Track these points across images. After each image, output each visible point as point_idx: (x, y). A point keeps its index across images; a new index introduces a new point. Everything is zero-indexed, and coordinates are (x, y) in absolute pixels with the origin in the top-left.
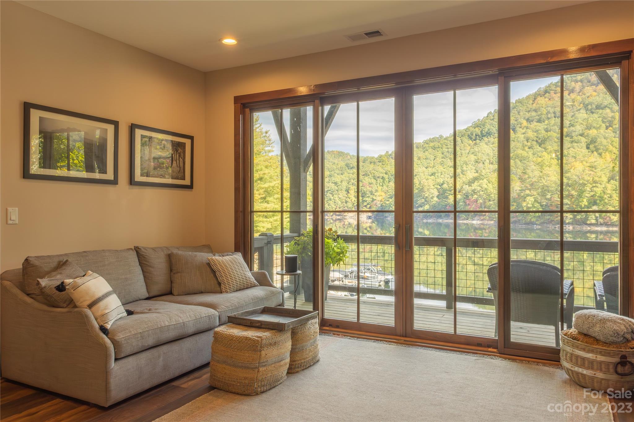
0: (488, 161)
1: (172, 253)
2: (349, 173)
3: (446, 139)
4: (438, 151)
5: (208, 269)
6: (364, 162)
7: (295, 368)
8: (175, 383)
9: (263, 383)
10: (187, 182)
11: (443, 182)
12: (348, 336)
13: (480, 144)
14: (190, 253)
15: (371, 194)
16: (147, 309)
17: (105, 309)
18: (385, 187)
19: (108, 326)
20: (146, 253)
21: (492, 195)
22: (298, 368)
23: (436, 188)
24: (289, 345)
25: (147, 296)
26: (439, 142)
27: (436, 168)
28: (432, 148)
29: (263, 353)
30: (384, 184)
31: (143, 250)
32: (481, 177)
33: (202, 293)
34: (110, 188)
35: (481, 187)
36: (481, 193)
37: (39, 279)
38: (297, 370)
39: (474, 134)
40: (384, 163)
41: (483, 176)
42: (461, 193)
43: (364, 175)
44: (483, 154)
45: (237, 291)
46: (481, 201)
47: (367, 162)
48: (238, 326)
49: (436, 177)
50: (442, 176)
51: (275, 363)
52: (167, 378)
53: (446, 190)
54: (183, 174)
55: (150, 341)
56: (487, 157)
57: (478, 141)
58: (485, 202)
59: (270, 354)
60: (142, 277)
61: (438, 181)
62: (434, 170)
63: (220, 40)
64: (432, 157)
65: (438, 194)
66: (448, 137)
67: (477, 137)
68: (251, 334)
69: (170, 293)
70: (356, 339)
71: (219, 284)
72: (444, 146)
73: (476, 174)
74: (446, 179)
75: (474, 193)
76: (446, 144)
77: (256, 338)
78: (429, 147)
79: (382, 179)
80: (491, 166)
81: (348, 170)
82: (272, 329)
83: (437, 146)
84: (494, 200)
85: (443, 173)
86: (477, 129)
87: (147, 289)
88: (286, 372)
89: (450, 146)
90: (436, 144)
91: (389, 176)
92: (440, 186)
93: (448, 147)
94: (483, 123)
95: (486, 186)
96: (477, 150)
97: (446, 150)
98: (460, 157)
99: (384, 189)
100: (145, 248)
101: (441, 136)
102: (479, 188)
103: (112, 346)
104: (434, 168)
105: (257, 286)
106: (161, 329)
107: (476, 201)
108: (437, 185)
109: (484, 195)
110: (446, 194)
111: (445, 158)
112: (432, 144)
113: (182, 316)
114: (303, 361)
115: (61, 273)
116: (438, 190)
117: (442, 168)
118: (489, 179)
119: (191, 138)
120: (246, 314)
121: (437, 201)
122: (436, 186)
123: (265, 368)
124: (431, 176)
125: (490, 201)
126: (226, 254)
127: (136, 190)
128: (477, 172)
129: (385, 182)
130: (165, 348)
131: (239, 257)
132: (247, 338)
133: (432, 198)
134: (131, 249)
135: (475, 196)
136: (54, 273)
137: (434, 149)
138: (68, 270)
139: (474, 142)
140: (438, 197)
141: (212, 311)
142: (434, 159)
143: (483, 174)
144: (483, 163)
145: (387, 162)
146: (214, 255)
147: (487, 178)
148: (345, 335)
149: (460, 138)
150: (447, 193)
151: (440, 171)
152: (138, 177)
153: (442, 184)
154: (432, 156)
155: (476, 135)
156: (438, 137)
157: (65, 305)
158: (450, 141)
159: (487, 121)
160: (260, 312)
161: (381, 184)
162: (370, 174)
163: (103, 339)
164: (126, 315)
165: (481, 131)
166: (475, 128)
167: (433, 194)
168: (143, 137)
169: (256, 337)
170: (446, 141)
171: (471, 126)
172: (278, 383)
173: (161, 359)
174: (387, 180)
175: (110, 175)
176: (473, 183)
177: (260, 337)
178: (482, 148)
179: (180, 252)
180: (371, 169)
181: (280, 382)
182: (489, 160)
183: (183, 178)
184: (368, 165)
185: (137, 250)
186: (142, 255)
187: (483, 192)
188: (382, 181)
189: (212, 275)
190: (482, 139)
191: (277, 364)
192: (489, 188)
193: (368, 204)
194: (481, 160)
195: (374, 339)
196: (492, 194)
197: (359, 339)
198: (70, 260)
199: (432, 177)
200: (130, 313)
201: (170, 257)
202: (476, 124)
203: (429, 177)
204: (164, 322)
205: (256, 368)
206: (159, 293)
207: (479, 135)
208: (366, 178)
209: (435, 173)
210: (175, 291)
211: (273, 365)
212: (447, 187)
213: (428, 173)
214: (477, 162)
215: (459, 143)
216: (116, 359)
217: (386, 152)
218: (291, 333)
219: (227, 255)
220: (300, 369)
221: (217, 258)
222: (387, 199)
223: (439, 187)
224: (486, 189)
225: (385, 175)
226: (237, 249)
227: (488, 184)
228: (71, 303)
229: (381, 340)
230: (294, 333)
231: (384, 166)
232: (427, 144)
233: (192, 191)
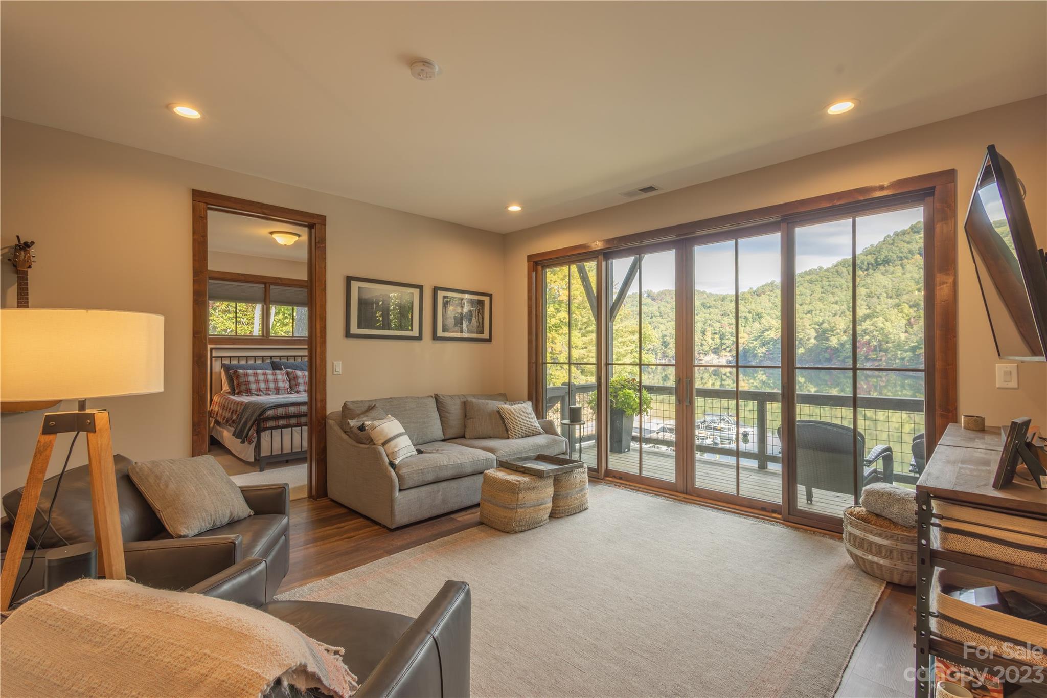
0: (885, 295)
1: (467, 401)
2: (705, 314)
3: (827, 270)
4: (816, 285)
5: (498, 415)
6: (723, 301)
7: (559, 513)
8: (452, 516)
9: (521, 523)
10: (486, 335)
11: (823, 321)
12: (628, 488)
13: (874, 274)
14: (483, 401)
15: (731, 336)
16: (435, 450)
17: (395, 447)
18: (748, 327)
19: (397, 462)
20: (443, 400)
21: (891, 336)
22: (563, 513)
23: (813, 328)
24: (550, 491)
25: (443, 438)
26: (817, 275)
27: (814, 304)
28: (808, 282)
29: (521, 496)
30: (747, 324)
31: (441, 397)
32: (875, 314)
33: (491, 438)
34: (416, 344)
35: (875, 326)
36: (874, 333)
37: (349, 420)
38: (561, 515)
39: (866, 263)
40: (747, 301)
41: (878, 313)
42: (847, 334)
43: (723, 315)
44: (878, 286)
45: (523, 437)
46: (875, 343)
47: (726, 300)
48: (506, 470)
49: (814, 315)
50: (821, 314)
51: (534, 506)
52: (446, 510)
53: (827, 330)
54: (482, 329)
55: (430, 478)
56: (884, 290)
57: (871, 271)
58: (880, 345)
59: (528, 497)
60: (439, 421)
61: (816, 319)
62: (811, 307)
63: (506, 207)
64: (809, 293)
65: (816, 335)
66: (829, 268)
67: (870, 266)
68: (513, 478)
69: (463, 437)
70: (635, 491)
71: (507, 430)
72: (824, 278)
73: (868, 311)
74: (827, 317)
75: (865, 333)
76: (826, 276)
77: (515, 482)
78: (804, 280)
79: (744, 318)
80: (889, 300)
81: (704, 310)
82: (534, 475)
83: (814, 279)
84: (893, 342)
85: (823, 310)
86: (869, 257)
87: (443, 432)
88: (548, 515)
89: (832, 279)
90: (814, 277)
91: (753, 315)
92: (818, 325)
93: (829, 279)
94: (878, 249)
95: (882, 325)
96: (869, 282)
97: (827, 283)
98: (846, 291)
99: (747, 331)
100: (442, 395)
101: (821, 268)
102: (872, 328)
103: (397, 478)
104: (811, 305)
105: (542, 434)
106: (440, 468)
107: (868, 343)
108: (815, 324)
109: (880, 336)
110: (826, 335)
111: (825, 293)
112: (808, 278)
113: (460, 457)
114: (567, 507)
115: (367, 416)
116: (815, 330)
117: (821, 305)
118: (886, 317)
119: (490, 296)
120: (519, 460)
121: (815, 344)
122: (813, 326)
123: (523, 510)
124: (806, 314)
125: (887, 342)
126: (518, 402)
127: (439, 344)
128: (869, 308)
129: (749, 322)
130: (444, 484)
131: (528, 406)
132: (507, 481)
133: (808, 340)
134: (432, 396)
135: (867, 337)
136: (362, 416)
137: (811, 284)
138: (373, 413)
139: (866, 272)
140: (815, 338)
141: (490, 455)
142: (811, 294)
143: (877, 311)
144: (878, 298)
145: (751, 300)
146: (505, 404)
147: (883, 315)
148: (626, 487)
149: (846, 268)
150: (828, 334)
151: (818, 308)
152: (440, 333)
153: (822, 324)
154: (808, 291)
155: (868, 264)
156: (816, 268)
157: (367, 442)
158: (832, 272)
159: (884, 246)
160: (533, 458)
161: (743, 325)
162: (730, 314)
163: (390, 472)
164: (417, 453)
165: (876, 260)
166: (866, 256)
167: (809, 335)
168: (444, 297)
169: (515, 480)
170: (826, 273)
171: (861, 254)
172: (538, 525)
173: (440, 493)
174: (751, 320)
175: (415, 333)
176: (864, 321)
177: (519, 481)
178: (877, 279)
179: (474, 400)
180: (731, 308)
181: (540, 524)
182: (886, 293)
183: (482, 332)
184: (728, 303)
185: (437, 398)
186: (440, 402)
187: (878, 333)
188: (744, 321)
189: (501, 422)
190: (877, 268)
191: (537, 507)
192: (887, 327)
193: (728, 347)
194: (875, 294)
195: (653, 494)
196: (890, 334)
197: (638, 492)
198: (377, 405)
199: (809, 315)
200: (420, 452)
201: (465, 404)
202: (868, 251)
203: (804, 316)
204: (443, 462)
205: (514, 509)
206: (453, 436)
207: (872, 264)
208: (725, 318)
209: (812, 311)
210: (467, 436)
211: (532, 508)
212: (828, 326)
213: (803, 311)
214: (869, 296)
215: (844, 275)
216: (400, 490)
217: (749, 289)
218: (554, 480)
219: (519, 404)
220: (564, 515)
221: (507, 406)
222: (751, 341)
223: (818, 327)
224: (882, 329)
225: (748, 315)
226: (530, 399)
227: (886, 323)
228: (371, 441)
229: (660, 495)
230: (557, 481)
231: (747, 304)
232: (802, 277)
233: (491, 344)
